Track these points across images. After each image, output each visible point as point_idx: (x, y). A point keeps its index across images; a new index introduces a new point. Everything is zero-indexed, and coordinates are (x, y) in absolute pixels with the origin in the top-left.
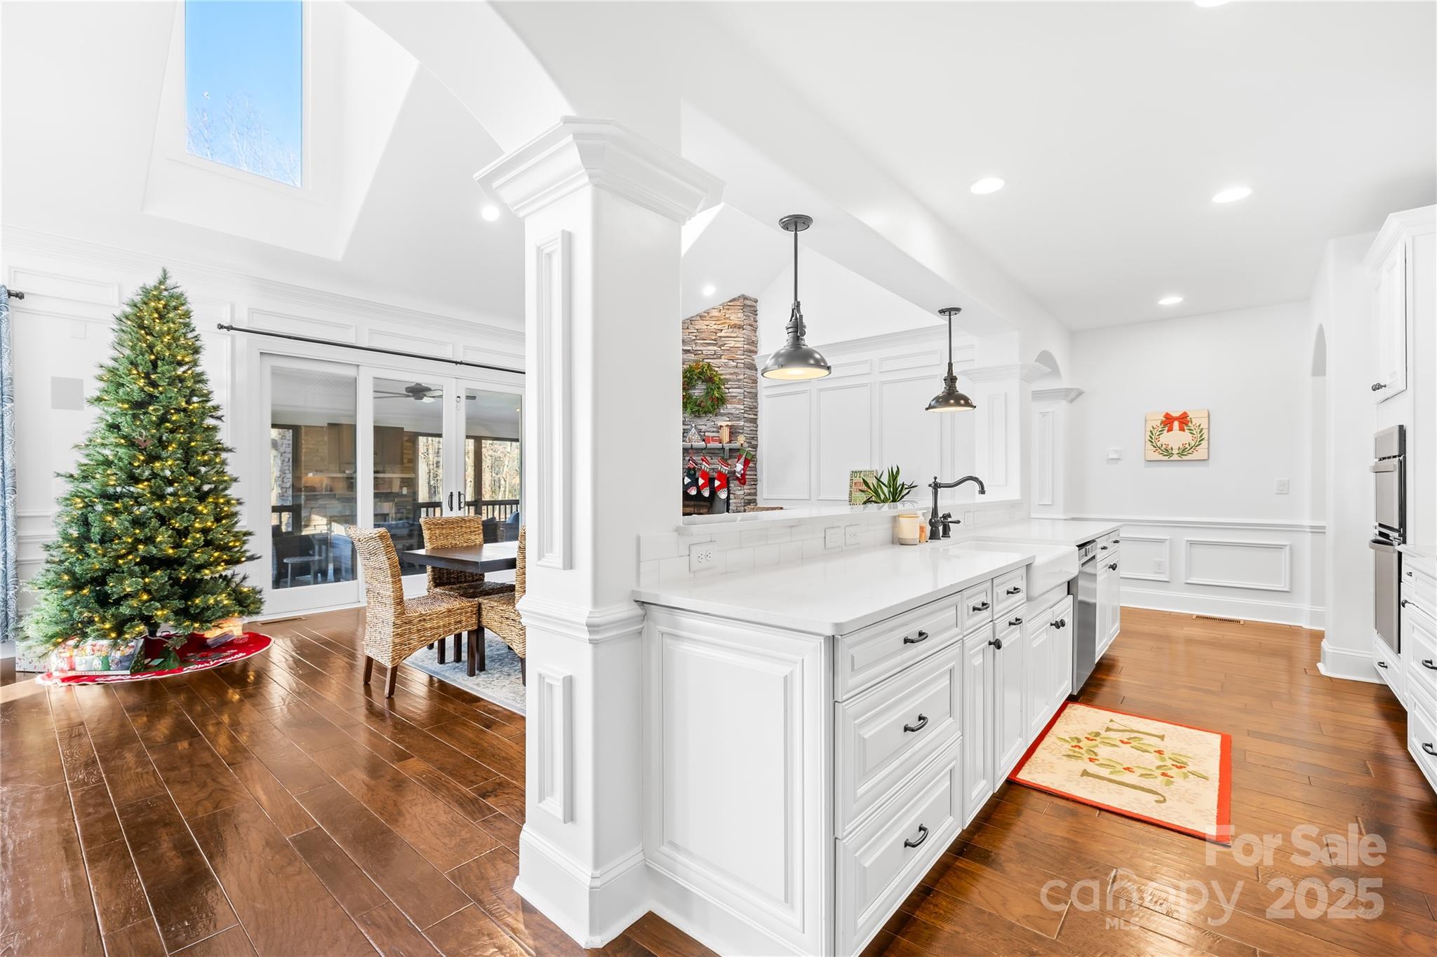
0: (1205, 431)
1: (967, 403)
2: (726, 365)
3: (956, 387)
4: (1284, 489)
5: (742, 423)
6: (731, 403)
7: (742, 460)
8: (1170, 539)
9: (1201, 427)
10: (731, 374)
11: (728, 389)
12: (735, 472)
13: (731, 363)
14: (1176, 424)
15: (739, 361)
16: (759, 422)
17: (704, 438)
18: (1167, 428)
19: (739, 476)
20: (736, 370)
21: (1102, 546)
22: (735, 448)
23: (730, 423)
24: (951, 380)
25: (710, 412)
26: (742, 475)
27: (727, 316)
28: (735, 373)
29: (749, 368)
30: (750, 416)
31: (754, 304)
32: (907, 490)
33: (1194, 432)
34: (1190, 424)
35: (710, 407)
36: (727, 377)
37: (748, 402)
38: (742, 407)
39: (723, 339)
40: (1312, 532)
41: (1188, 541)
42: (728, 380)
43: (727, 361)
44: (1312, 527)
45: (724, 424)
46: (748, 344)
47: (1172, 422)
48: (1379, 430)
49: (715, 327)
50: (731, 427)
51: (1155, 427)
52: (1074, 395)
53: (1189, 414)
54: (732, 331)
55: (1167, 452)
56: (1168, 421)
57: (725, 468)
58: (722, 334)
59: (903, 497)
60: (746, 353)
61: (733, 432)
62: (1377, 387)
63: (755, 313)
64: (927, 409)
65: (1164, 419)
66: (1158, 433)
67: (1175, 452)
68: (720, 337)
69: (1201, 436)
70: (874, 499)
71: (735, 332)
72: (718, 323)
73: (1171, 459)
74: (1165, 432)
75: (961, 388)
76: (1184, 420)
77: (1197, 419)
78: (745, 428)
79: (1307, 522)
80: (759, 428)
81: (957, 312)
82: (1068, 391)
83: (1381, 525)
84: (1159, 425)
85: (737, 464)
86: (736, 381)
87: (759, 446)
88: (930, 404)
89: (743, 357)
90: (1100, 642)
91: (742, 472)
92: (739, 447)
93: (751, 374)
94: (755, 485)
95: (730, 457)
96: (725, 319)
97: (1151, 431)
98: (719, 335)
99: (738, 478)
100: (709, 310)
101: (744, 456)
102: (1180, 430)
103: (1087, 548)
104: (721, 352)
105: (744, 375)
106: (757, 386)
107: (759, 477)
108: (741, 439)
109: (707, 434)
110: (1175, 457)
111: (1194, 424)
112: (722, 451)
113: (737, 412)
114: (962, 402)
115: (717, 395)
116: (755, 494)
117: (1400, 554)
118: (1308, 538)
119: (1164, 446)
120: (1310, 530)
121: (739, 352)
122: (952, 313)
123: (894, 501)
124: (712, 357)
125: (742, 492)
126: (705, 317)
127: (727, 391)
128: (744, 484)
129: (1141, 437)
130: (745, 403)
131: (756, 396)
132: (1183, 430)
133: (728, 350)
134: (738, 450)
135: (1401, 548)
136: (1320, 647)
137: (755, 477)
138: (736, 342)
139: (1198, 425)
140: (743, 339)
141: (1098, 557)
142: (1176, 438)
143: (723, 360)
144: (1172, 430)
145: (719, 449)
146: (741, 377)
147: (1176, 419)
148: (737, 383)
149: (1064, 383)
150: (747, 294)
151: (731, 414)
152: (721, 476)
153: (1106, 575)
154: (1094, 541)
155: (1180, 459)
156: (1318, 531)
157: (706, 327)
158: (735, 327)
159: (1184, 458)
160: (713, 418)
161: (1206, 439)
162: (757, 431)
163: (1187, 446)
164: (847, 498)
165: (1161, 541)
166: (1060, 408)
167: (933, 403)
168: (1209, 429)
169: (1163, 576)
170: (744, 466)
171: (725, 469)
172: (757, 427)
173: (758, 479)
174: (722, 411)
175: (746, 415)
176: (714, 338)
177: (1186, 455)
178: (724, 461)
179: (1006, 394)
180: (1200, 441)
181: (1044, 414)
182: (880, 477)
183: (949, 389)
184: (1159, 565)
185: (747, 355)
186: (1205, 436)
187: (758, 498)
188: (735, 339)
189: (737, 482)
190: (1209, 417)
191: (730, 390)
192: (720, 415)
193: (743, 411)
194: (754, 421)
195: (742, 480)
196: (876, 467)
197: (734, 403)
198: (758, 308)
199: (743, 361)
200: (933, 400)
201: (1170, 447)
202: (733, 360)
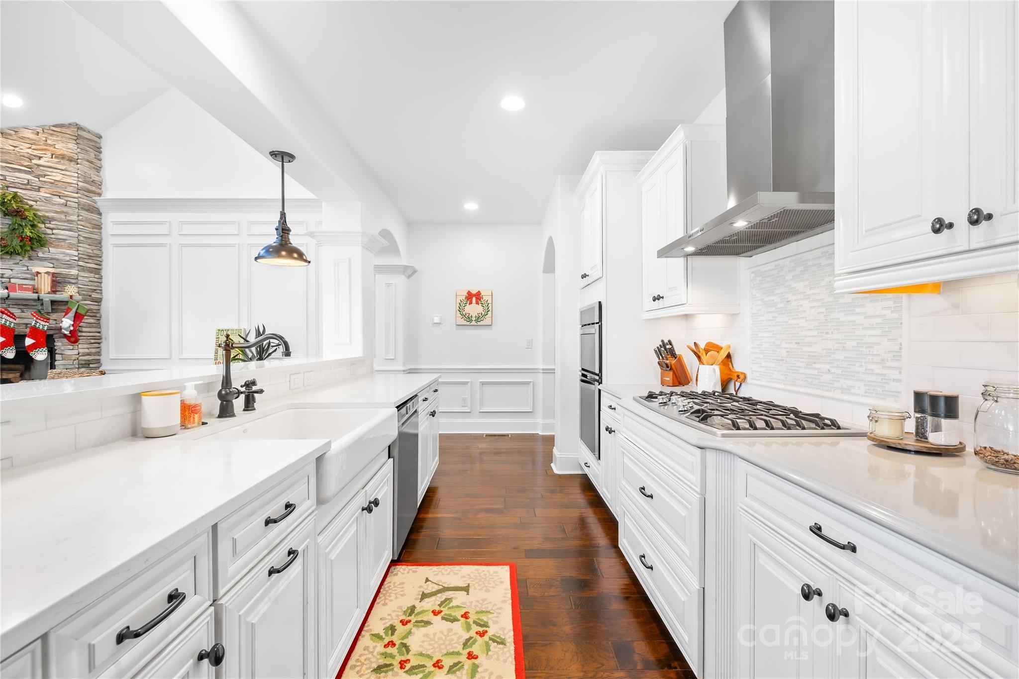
0: (490, 305)
1: (301, 256)
2: (47, 200)
3: (289, 239)
4: (530, 345)
5: (74, 272)
6: (56, 247)
7: (72, 314)
8: (471, 381)
9: (488, 302)
10: (56, 212)
11: (52, 229)
12: (61, 328)
13: (57, 199)
14: (474, 299)
15: (69, 199)
16: (103, 273)
17: (8, 285)
18: (469, 302)
19: (67, 333)
20: (65, 209)
21: (423, 397)
22: (60, 300)
23: (52, 270)
24: (284, 230)
25: (18, 254)
26: (71, 332)
27: (49, 142)
28: (62, 212)
29: (87, 210)
30: (89, 265)
31: (97, 140)
32: (275, 348)
33: (484, 306)
34: (482, 300)
35: (19, 248)
36: (50, 215)
37: (85, 248)
38: (76, 253)
39: (41, 168)
40: (543, 373)
41: (481, 382)
42: (50, 220)
43: (49, 195)
44: (543, 369)
45: (42, 270)
46: (85, 182)
47: (472, 298)
48: (582, 307)
49: (29, 151)
50: (54, 275)
51: (462, 300)
52: (410, 272)
53: (481, 292)
54: (57, 163)
55: (469, 319)
56: (470, 296)
57: (42, 323)
58: (41, 162)
59: (270, 354)
60: (81, 192)
61: (57, 282)
62: (584, 276)
63: (98, 149)
64: (256, 259)
65: (467, 295)
66: (463, 305)
67: (474, 319)
68: (38, 165)
69: (488, 308)
70: (241, 357)
71: (63, 164)
72: (33, 147)
73: (471, 324)
74: (468, 304)
75: (295, 240)
76: (478, 296)
77: (486, 297)
78: (80, 278)
79: (541, 366)
80: (103, 280)
81: (291, 160)
82: (406, 268)
83: (583, 369)
84: (464, 299)
85: (63, 319)
86: (65, 222)
87: (103, 300)
88: (259, 254)
89: (76, 195)
90: (422, 485)
91: (72, 328)
92: (66, 300)
93: (90, 217)
94: (99, 343)
95: (54, 311)
96: (47, 145)
97: (460, 303)
98: (35, 161)
99: (65, 336)
100: (18, 128)
101: (74, 310)
102: (476, 304)
103: (408, 405)
104: (39, 184)
105: (78, 216)
106: (101, 233)
107: (103, 334)
108: (70, 291)
109: (13, 281)
110: (474, 323)
111: (484, 299)
112: (39, 303)
113: (67, 258)
114: (295, 255)
115: (29, 234)
116: (99, 354)
117: (600, 391)
118: (541, 376)
119: (467, 315)
120: (542, 371)
121: (71, 189)
122: (286, 159)
123: (261, 359)
124: (23, 187)
125: (76, 352)
126: (10, 135)
127: (49, 231)
128: (76, 341)
129: (453, 307)
130: (79, 248)
131: (100, 243)
132: (478, 304)
133: (52, 183)
134: (66, 302)
135: (600, 387)
136: (552, 451)
137: (98, 334)
138: (69, 176)
139: (486, 301)
140: (76, 175)
141: (419, 410)
142: (474, 309)
143: (43, 194)
144: (472, 303)
145: (34, 300)
146: (74, 218)
147: (474, 295)
148: (65, 224)
149: (403, 261)
150: (83, 123)
151: (57, 260)
152: (35, 332)
153: (427, 423)
154: (416, 396)
155: (476, 324)
156: (550, 372)
157: (13, 148)
158: (63, 158)
159: (479, 323)
160: (25, 261)
161: (491, 310)
162: (101, 283)
163: (480, 315)
164: (213, 357)
165: (465, 383)
166: (400, 281)
167: (262, 252)
168: (492, 303)
169: (467, 408)
170: (74, 321)
171: (42, 325)
172: (101, 278)
173: (103, 337)
174: (40, 254)
175: (81, 263)
176: (26, 164)
177: (480, 321)
178: (41, 315)
179: (350, 259)
180: (488, 312)
181: (389, 285)
182: (247, 335)
183: (282, 240)
184: (464, 400)
185: (83, 194)
186: (490, 308)
187: (103, 358)
188: (63, 172)
189: (65, 340)
190: (492, 295)
191: (55, 231)
192: (36, 259)
193: (76, 258)
194: (97, 271)
195: (73, 338)
196: (244, 326)
197: (62, 247)
198: (102, 145)
199: (76, 200)
200: (263, 250)
201: (470, 315)
202: (59, 196)
